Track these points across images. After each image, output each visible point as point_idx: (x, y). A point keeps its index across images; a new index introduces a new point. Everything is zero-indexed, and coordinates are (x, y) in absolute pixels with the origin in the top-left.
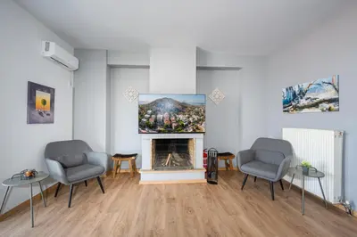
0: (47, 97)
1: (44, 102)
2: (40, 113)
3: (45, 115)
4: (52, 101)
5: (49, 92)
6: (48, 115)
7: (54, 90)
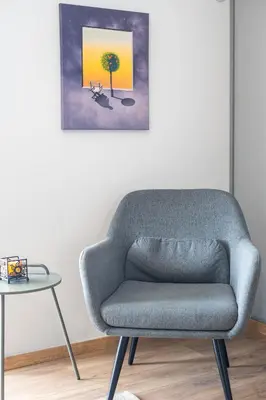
0: (121, 43)
1: (112, 62)
2: (100, 98)
3: (114, 103)
4: (141, 55)
5: (126, 28)
6: (127, 102)
7: (144, 18)
